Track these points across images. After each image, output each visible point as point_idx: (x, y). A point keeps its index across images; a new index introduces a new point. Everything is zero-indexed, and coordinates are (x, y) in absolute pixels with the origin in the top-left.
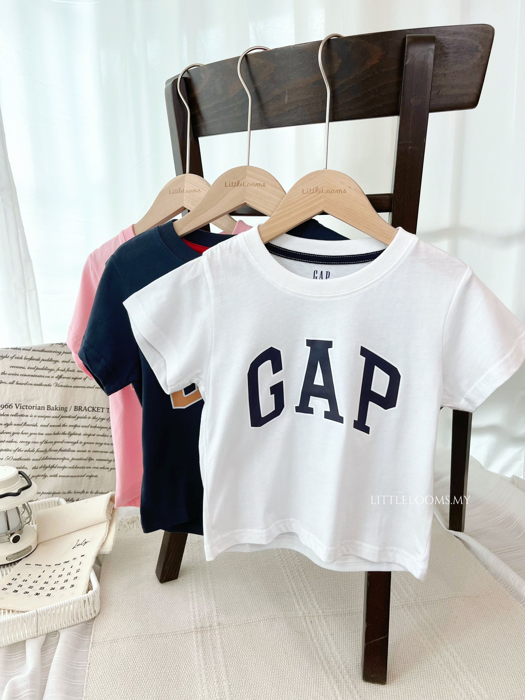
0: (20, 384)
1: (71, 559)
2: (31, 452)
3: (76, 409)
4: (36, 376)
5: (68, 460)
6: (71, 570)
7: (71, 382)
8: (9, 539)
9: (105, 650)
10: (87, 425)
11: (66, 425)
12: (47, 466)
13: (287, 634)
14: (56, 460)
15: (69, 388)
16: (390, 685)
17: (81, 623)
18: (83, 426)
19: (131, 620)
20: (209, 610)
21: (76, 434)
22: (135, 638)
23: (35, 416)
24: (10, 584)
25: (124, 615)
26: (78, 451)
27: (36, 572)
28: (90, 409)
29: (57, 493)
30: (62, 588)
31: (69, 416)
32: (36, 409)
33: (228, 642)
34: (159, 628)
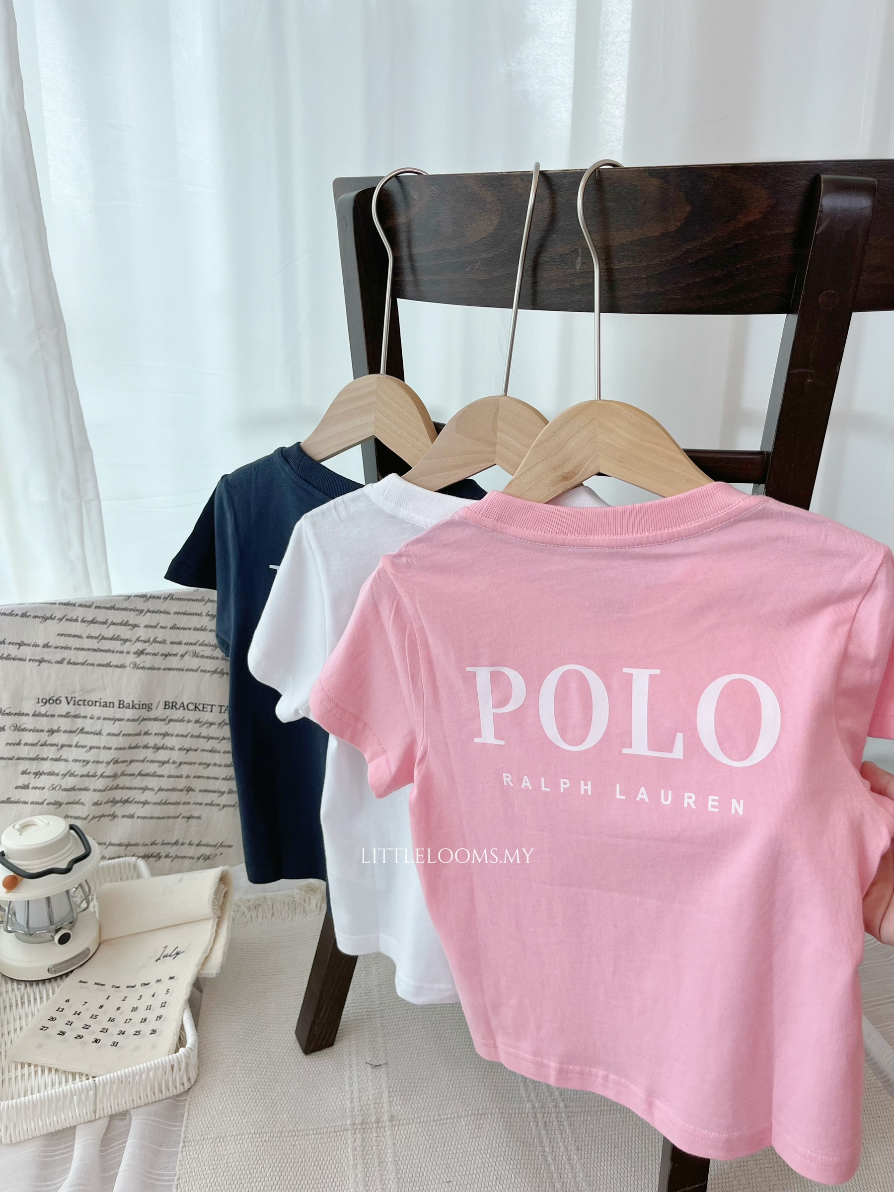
0: (74, 664)
2: (91, 778)
3: (167, 707)
4: (101, 651)
5: (152, 792)
6: (152, 1001)
7: (159, 662)
8: (53, 938)
9: (203, 1156)
10: (186, 734)
11: (149, 732)
12: (117, 799)
13: (504, 1145)
14: (133, 791)
15: (155, 672)
17: (167, 1098)
18: (177, 735)
19: (247, 1101)
20: (377, 1091)
21: (166, 748)
22: (254, 1135)
23: (99, 718)
25: (236, 1090)
26: (169, 777)
27: (97, 997)
28: (191, 707)
29: (134, 846)
30: (137, 1033)
31: (154, 717)
32: (100, 706)
33: (406, 1154)
34: (294, 1120)
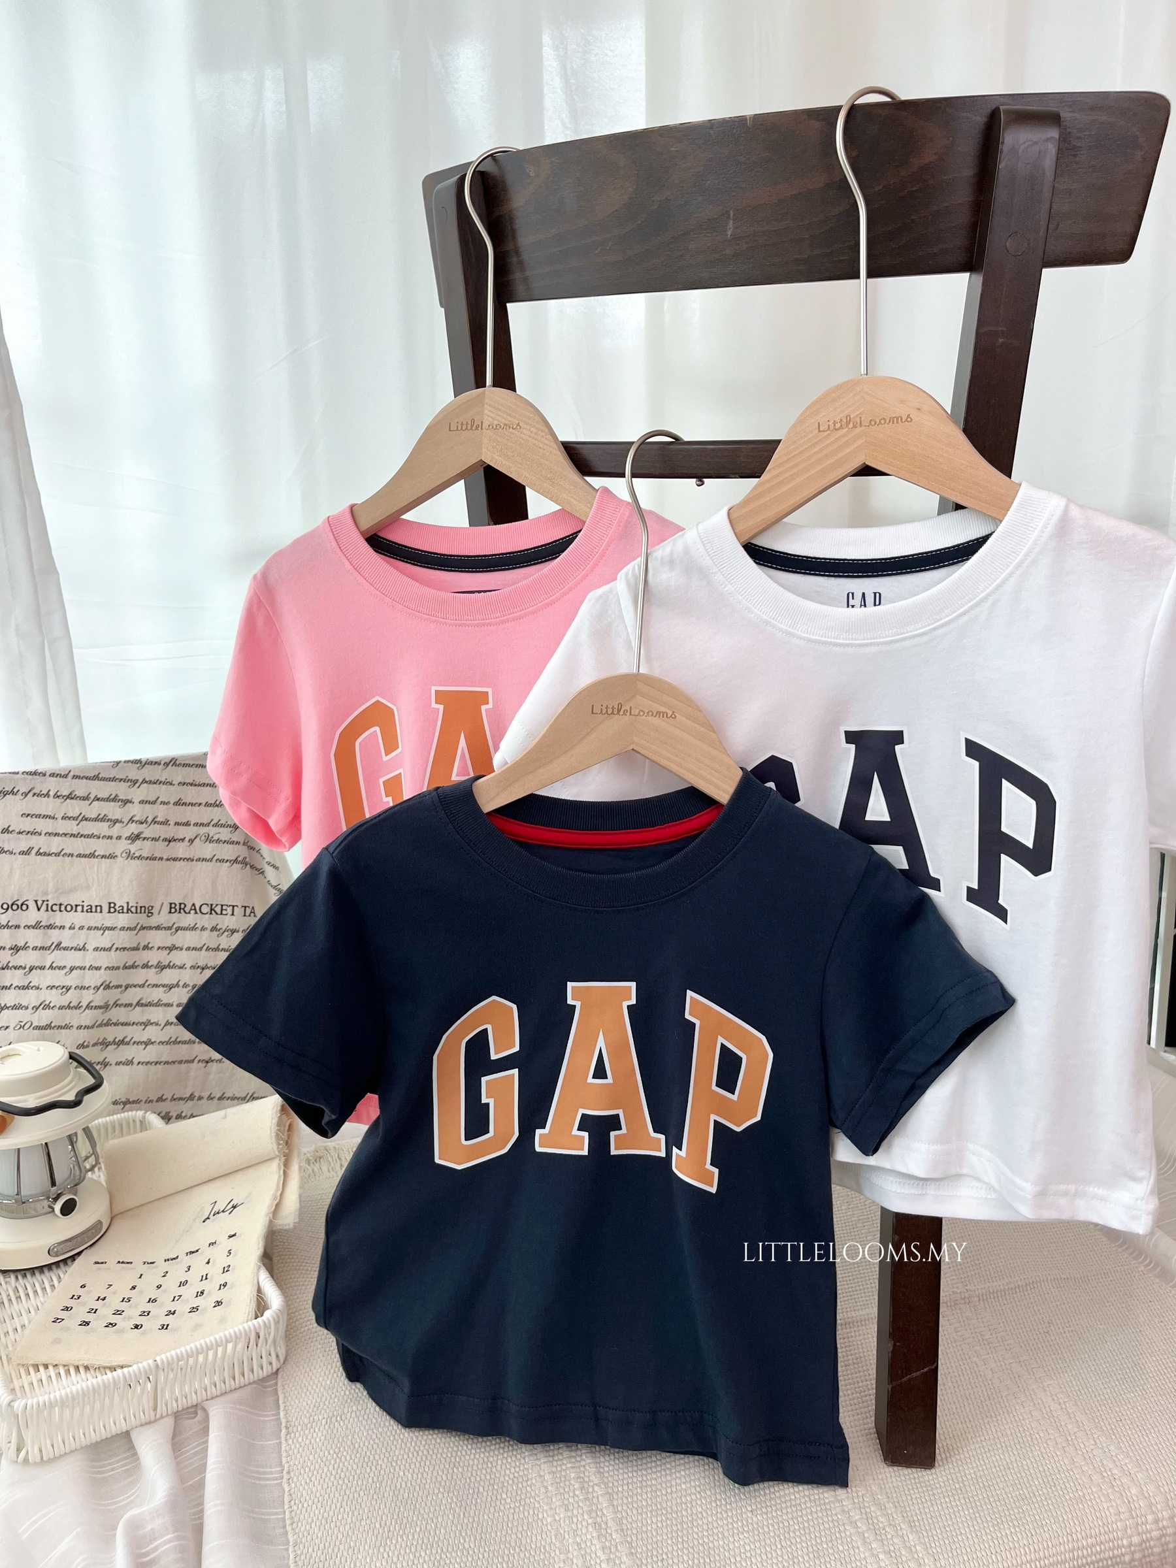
0: (45, 854)
1: (203, 1245)
2: (74, 1011)
3: (173, 910)
4: (82, 836)
5: (157, 1027)
6: (207, 1269)
7: (160, 849)
8: (53, 1209)
9: (318, 1440)
10: (198, 946)
11: (150, 946)
12: (109, 1040)
14: (130, 1027)
15: (156, 862)
16: (942, 1469)
17: (250, 1384)
18: (188, 949)
21: (174, 966)
23: (81, 928)
24: (67, 1309)
27: (123, 1281)
28: (205, 909)
29: (134, 1102)
30: (194, 1310)
31: (156, 925)
32: (83, 911)
